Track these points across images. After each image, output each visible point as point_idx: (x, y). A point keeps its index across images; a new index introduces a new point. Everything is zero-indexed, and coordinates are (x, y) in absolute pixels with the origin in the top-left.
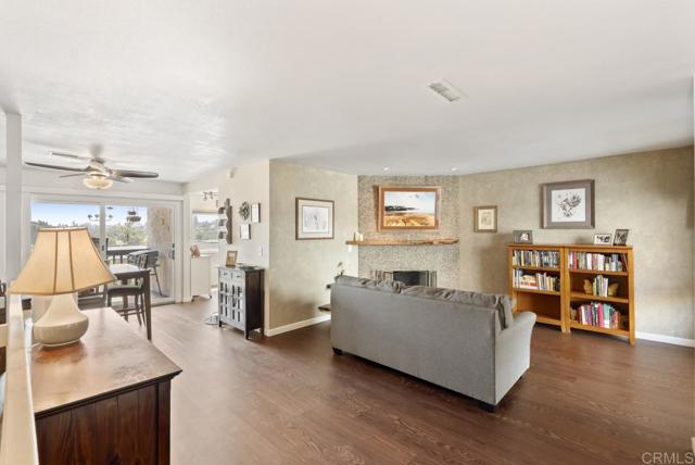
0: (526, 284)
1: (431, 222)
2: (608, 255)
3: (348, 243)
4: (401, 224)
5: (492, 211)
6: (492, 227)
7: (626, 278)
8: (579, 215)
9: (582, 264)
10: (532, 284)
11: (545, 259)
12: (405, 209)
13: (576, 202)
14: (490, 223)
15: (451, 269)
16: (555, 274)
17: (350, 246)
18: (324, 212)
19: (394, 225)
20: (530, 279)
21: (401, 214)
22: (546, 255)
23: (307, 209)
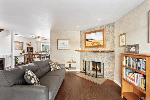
0: (130, 78)
1: (102, 43)
3: (76, 51)
4: (91, 45)
5: (124, 36)
10: (132, 79)
11: (139, 64)
12: (92, 40)
14: (124, 43)
15: (110, 63)
17: (77, 52)
18: (67, 42)
19: (89, 45)
20: (131, 75)
21: (91, 41)
22: (139, 61)
23: (61, 42)
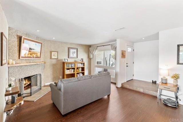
1: (39, 55)
2: (81, 63)
5: (56, 53)
6: (56, 57)
7: (84, 67)
8: (75, 55)
9: (78, 66)
10: (69, 72)
11: (72, 65)
12: (31, 49)
13: (74, 53)
14: (56, 56)
16: (74, 69)
20: (69, 71)
21: (30, 51)
